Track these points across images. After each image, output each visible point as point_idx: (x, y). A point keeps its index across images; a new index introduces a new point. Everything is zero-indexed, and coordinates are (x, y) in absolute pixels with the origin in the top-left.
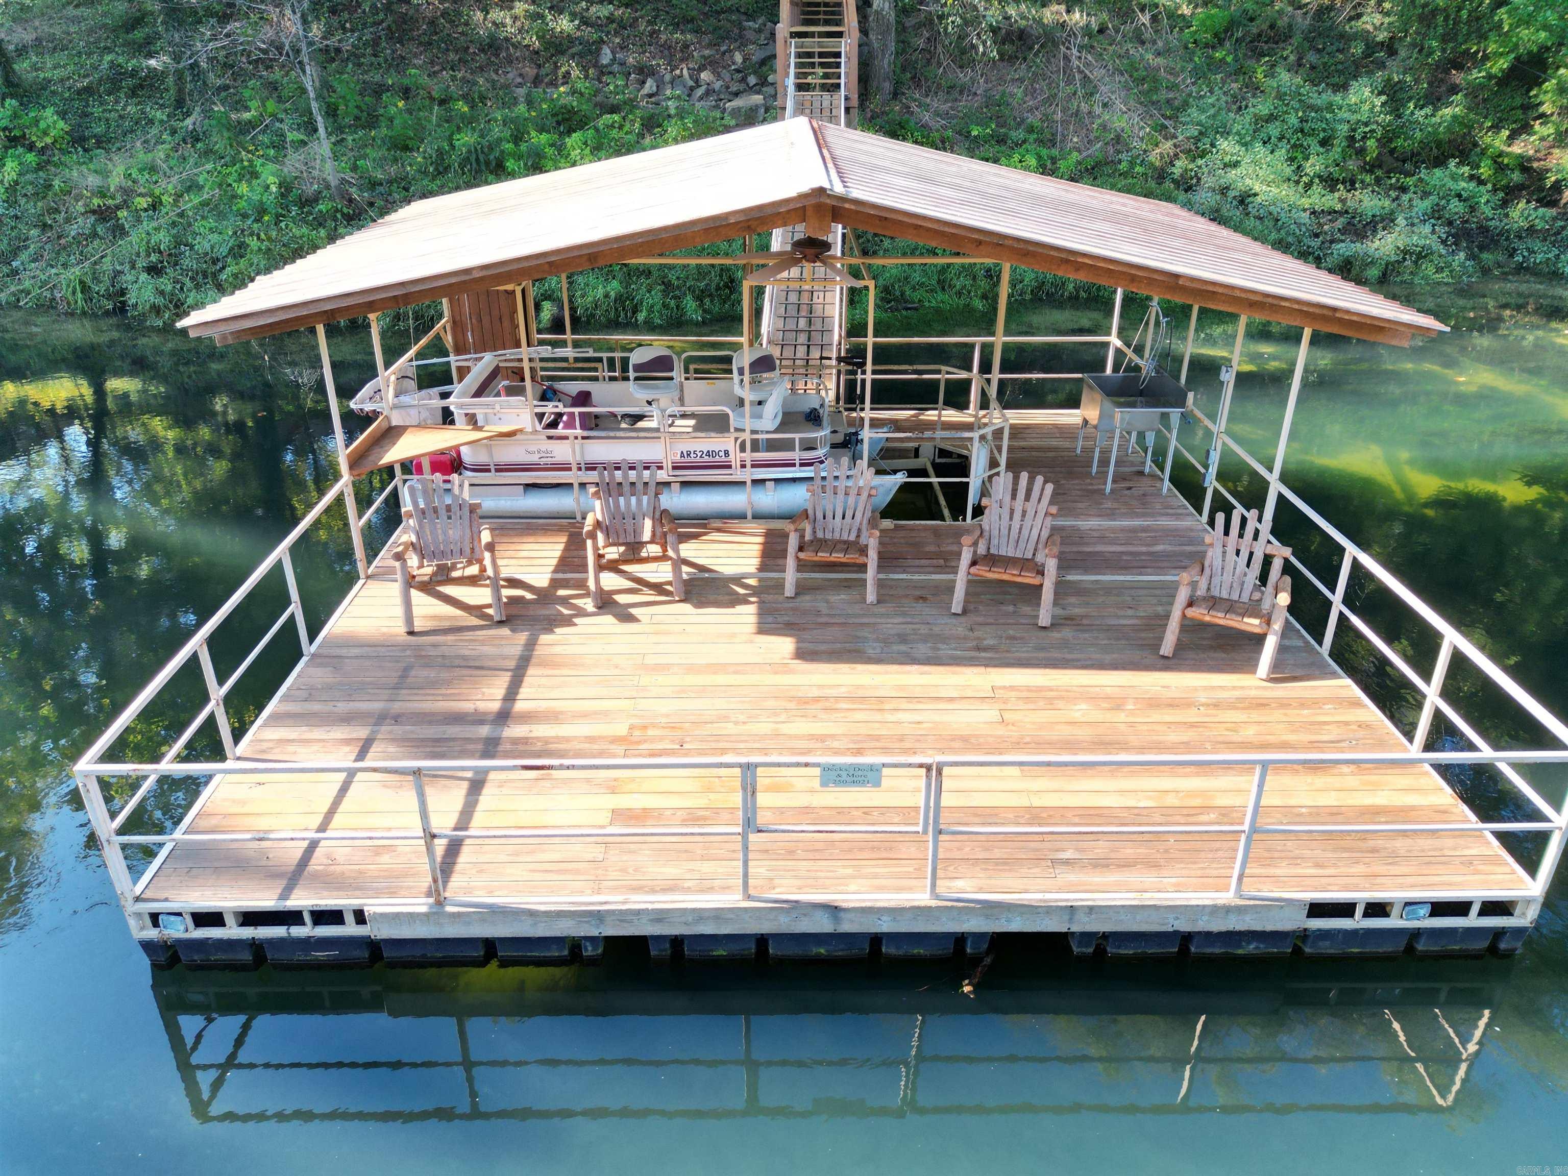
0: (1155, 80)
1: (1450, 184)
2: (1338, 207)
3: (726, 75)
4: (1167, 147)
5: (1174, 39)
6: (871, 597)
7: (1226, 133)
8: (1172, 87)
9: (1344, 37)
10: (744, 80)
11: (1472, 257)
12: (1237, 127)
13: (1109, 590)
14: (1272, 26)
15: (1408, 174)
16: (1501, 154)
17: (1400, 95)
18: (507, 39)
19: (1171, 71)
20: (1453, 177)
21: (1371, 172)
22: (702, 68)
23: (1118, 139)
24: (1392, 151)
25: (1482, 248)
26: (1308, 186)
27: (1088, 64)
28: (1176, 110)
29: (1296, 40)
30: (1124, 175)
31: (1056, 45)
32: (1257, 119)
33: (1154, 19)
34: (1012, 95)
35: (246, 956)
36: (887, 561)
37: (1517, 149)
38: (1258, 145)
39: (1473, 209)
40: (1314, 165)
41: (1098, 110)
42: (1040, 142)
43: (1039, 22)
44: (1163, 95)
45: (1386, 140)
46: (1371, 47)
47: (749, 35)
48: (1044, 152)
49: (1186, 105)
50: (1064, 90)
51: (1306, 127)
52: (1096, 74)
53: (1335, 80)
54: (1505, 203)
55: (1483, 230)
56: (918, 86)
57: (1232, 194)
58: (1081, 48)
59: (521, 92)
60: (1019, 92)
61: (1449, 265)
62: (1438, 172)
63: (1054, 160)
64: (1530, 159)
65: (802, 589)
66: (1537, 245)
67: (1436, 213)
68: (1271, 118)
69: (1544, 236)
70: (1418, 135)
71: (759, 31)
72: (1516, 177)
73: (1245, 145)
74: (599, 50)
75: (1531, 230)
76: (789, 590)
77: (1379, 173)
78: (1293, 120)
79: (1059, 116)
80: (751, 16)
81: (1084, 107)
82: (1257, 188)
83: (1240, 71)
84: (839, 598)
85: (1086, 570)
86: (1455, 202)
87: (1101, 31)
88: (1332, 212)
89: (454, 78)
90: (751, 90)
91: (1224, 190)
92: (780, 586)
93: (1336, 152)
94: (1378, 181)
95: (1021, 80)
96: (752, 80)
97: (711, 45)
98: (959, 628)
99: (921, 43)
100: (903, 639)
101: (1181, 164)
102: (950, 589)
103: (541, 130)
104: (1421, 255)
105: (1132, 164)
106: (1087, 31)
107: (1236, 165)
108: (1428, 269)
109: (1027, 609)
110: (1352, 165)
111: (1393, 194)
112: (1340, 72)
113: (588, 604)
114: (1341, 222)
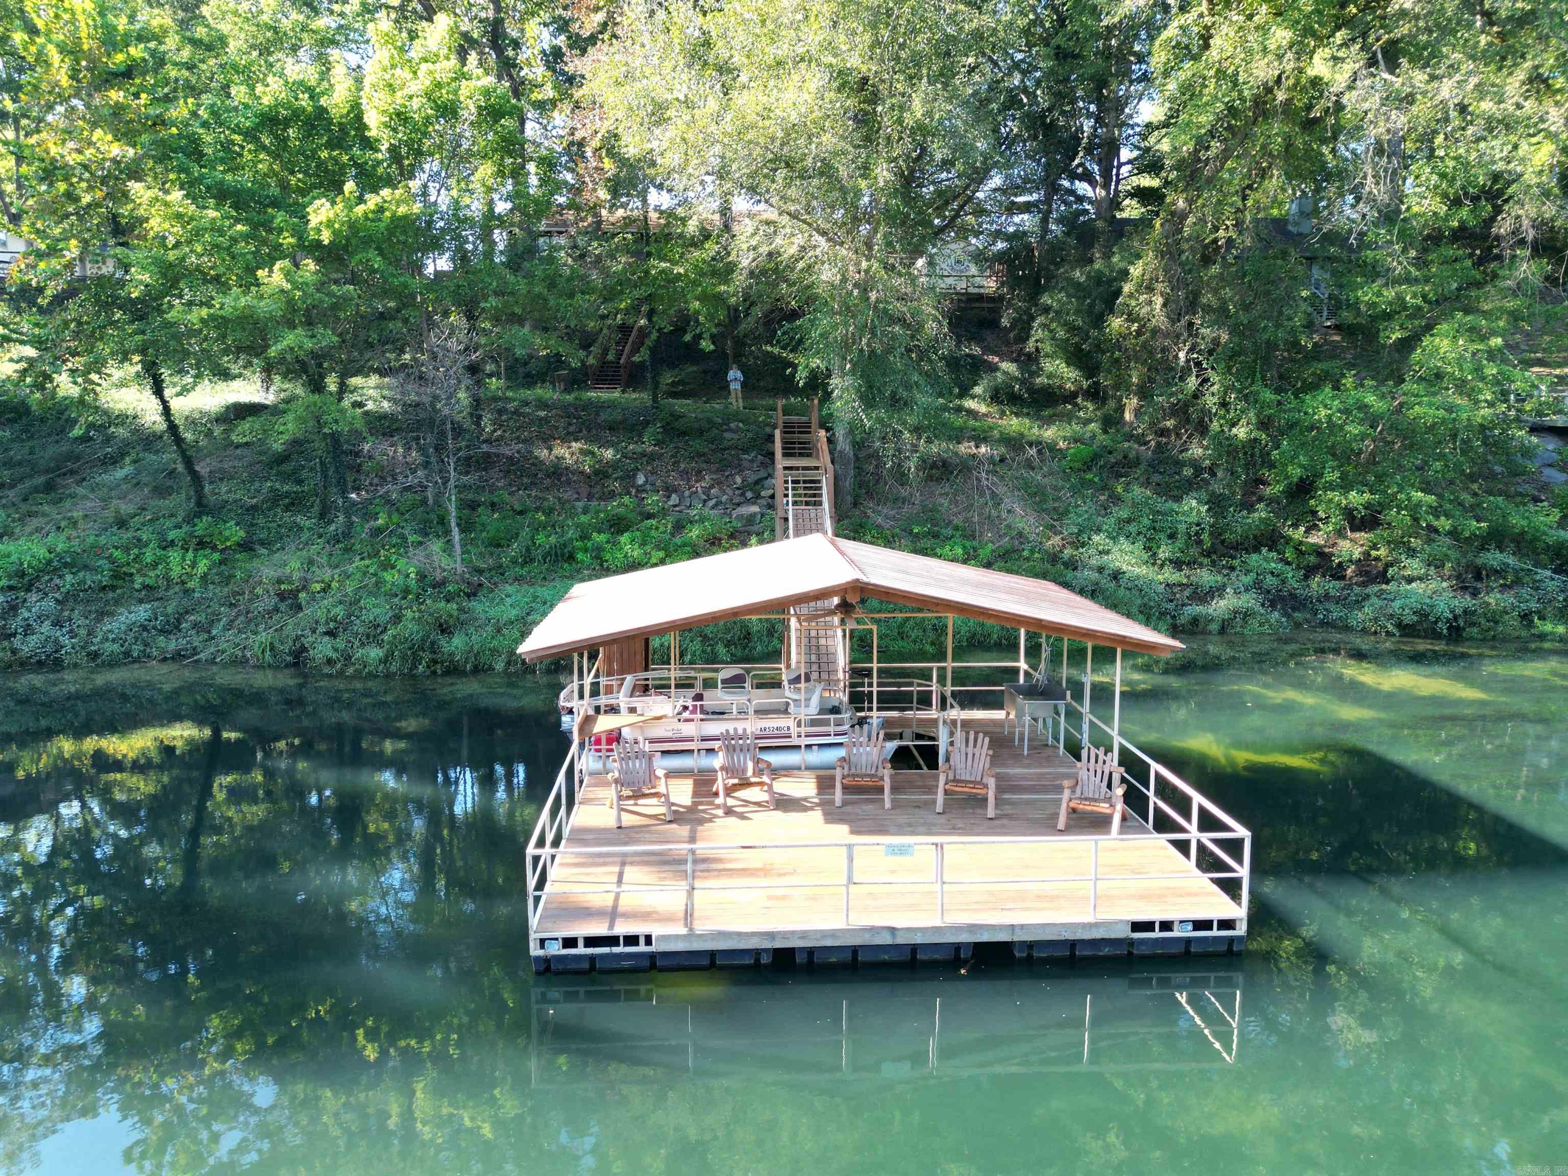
0: (1044, 494)
1: (1265, 565)
2: (1185, 581)
3: (730, 492)
4: (1056, 540)
5: (1055, 465)
6: (888, 805)
7: (1099, 530)
8: (1058, 499)
9: (1180, 464)
10: (743, 494)
11: (1285, 614)
12: (1105, 527)
13: (1028, 802)
14: (1125, 457)
15: (1233, 558)
16: (1301, 543)
17: (1223, 503)
18: (567, 468)
19: (1056, 489)
20: (1266, 559)
21: (1208, 556)
22: (712, 487)
23: (1020, 534)
24: (1223, 542)
25: (1294, 609)
26: (1162, 566)
27: (994, 484)
28: (1062, 514)
29: (1143, 467)
30: (1027, 559)
31: (969, 470)
32: (1120, 520)
33: (1039, 452)
34: (941, 505)
35: (586, 965)
36: (895, 789)
37: (1311, 540)
38: (1122, 539)
39: (1284, 582)
40: (1164, 552)
41: (1004, 515)
42: (964, 536)
43: (956, 454)
44: (1050, 504)
45: (1216, 533)
46: (1198, 469)
47: (745, 464)
48: (968, 544)
49: (1067, 512)
50: (978, 501)
51: (1157, 525)
52: (1001, 490)
53: (1175, 493)
54: (1306, 577)
55: (1293, 596)
56: (872, 498)
57: (1107, 572)
58: (988, 472)
59: (580, 505)
60: (946, 503)
61: (1268, 621)
62: (1255, 556)
63: (975, 550)
64: (1321, 547)
65: (845, 803)
66: (1332, 607)
67: (1257, 585)
68: (1129, 521)
69: (1338, 600)
70: (1239, 530)
71: (752, 461)
72: (1312, 559)
73: (1113, 538)
74: (635, 476)
75: (1327, 596)
76: (838, 802)
77: (1214, 557)
78: (1146, 521)
79: (976, 519)
80: (746, 451)
81: (994, 513)
82: (1124, 568)
83: (1104, 488)
84: (869, 808)
85: (1014, 793)
86: (1269, 577)
87: (1002, 460)
88: (1181, 585)
89: (529, 496)
90: (749, 502)
91: (1101, 569)
92: (832, 802)
93: (1180, 543)
94: (1213, 564)
95: (947, 494)
96: (749, 495)
97: (718, 471)
98: (942, 820)
99: (871, 468)
100: (910, 825)
101: (1068, 552)
102: (934, 802)
103: (599, 532)
104: (1247, 615)
105: (1032, 552)
106: (991, 460)
107: (1108, 552)
108: (1254, 623)
109: (979, 811)
110: (1194, 551)
111: (1225, 572)
112: (1178, 488)
113: (720, 812)
114: (1187, 593)
